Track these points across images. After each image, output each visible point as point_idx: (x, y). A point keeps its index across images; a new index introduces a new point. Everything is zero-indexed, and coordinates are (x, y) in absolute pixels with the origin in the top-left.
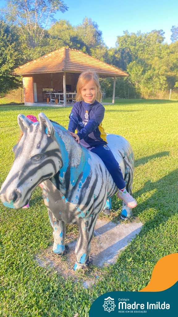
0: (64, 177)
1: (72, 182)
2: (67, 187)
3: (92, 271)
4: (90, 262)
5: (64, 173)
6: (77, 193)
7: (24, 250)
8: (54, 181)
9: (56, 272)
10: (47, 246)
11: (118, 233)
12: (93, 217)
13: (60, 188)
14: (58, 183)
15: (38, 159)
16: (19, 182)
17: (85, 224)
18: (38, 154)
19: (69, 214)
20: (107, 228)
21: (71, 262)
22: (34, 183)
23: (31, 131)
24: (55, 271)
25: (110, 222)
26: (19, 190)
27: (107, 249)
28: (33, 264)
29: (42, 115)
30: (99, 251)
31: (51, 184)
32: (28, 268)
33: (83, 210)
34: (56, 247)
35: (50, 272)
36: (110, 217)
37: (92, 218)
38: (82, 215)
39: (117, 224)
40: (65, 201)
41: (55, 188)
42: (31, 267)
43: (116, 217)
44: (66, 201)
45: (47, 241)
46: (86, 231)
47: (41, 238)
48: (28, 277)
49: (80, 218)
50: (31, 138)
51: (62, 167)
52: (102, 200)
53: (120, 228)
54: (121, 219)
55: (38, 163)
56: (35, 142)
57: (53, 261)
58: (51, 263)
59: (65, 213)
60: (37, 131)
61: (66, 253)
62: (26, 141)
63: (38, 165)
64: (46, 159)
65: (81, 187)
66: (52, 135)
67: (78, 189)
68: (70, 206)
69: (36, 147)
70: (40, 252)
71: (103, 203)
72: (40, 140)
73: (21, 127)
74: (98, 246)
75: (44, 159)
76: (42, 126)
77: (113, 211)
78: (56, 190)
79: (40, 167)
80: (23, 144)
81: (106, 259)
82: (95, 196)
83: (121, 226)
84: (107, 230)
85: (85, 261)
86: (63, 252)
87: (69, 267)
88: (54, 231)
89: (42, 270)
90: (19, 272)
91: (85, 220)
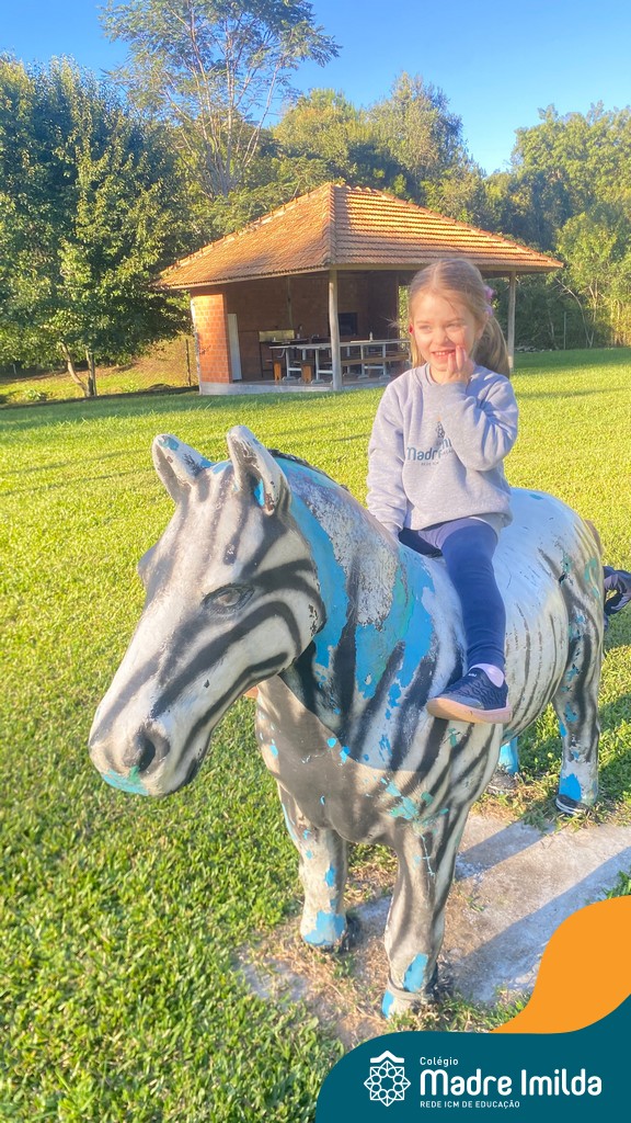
0: (331, 666)
1: (362, 684)
2: (346, 704)
3: (451, 1021)
4: (442, 988)
5: (331, 649)
6: (383, 727)
7: (197, 928)
8: (294, 682)
9: (316, 1021)
10: (279, 914)
11: (549, 866)
12: (451, 817)
13: (320, 708)
14: (309, 689)
15: (228, 601)
16: (160, 693)
17: (418, 845)
18: (230, 585)
19: (357, 807)
20: (504, 845)
21: (370, 982)
22: (218, 697)
23: (203, 496)
24: (312, 1017)
25: (514, 822)
26: (160, 727)
27: (509, 930)
28: (228, 988)
29: (241, 435)
30: (476, 939)
31: (285, 694)
32: (210, 1004)
33: (408, 790)
34: (315, 922)
35: (291, 1022)
36: (516, 804)
37: (447, 821)
38: (408, 808)
39: (544, 830)
40: (338, 755)
41: (298, 706)
42: (220, 999)
43: (539, 804)
44: (344, 757)
45: (279, 894)
46: (425, 870)
47: (259, 884)
48: (212, 1038)
49: (400, 821)
50: (201, 524)
51: (322, 627)
52: (485, 751)
53: (554, 845)
54: (559, 810)
55: (230, 619)
56: (217, 537)
57: (302, 976)
58: (296, 984)
59: (340, 801)
60: (224, 497)
61: (352, 944)
62: (183, 536)
63: (230, 626)
64: (260, 602)
65: (397, 701)
66: (280, 510)
67: (388, 711)
68: (358, 774)
69: (220, 556)
70: (253, 938)
71: (487, 760)
72: (235, 531)
73: (167, 481)
74: (472, 919)
75: (254, 601)
76: (241, 477)
77: (524, 779)
78: (303, 716)
79: (238, 634)
80: (174, 547)
81: (503, 974)
82: (453, 736)
83: (557, 839)
84: (504, 856)
85: (425, 982)
86: (338, 943)
87: (363, 1003)
88: (303, 862)
89: (261, 1011)
90: (178, 1018)
91: (417, 831)
